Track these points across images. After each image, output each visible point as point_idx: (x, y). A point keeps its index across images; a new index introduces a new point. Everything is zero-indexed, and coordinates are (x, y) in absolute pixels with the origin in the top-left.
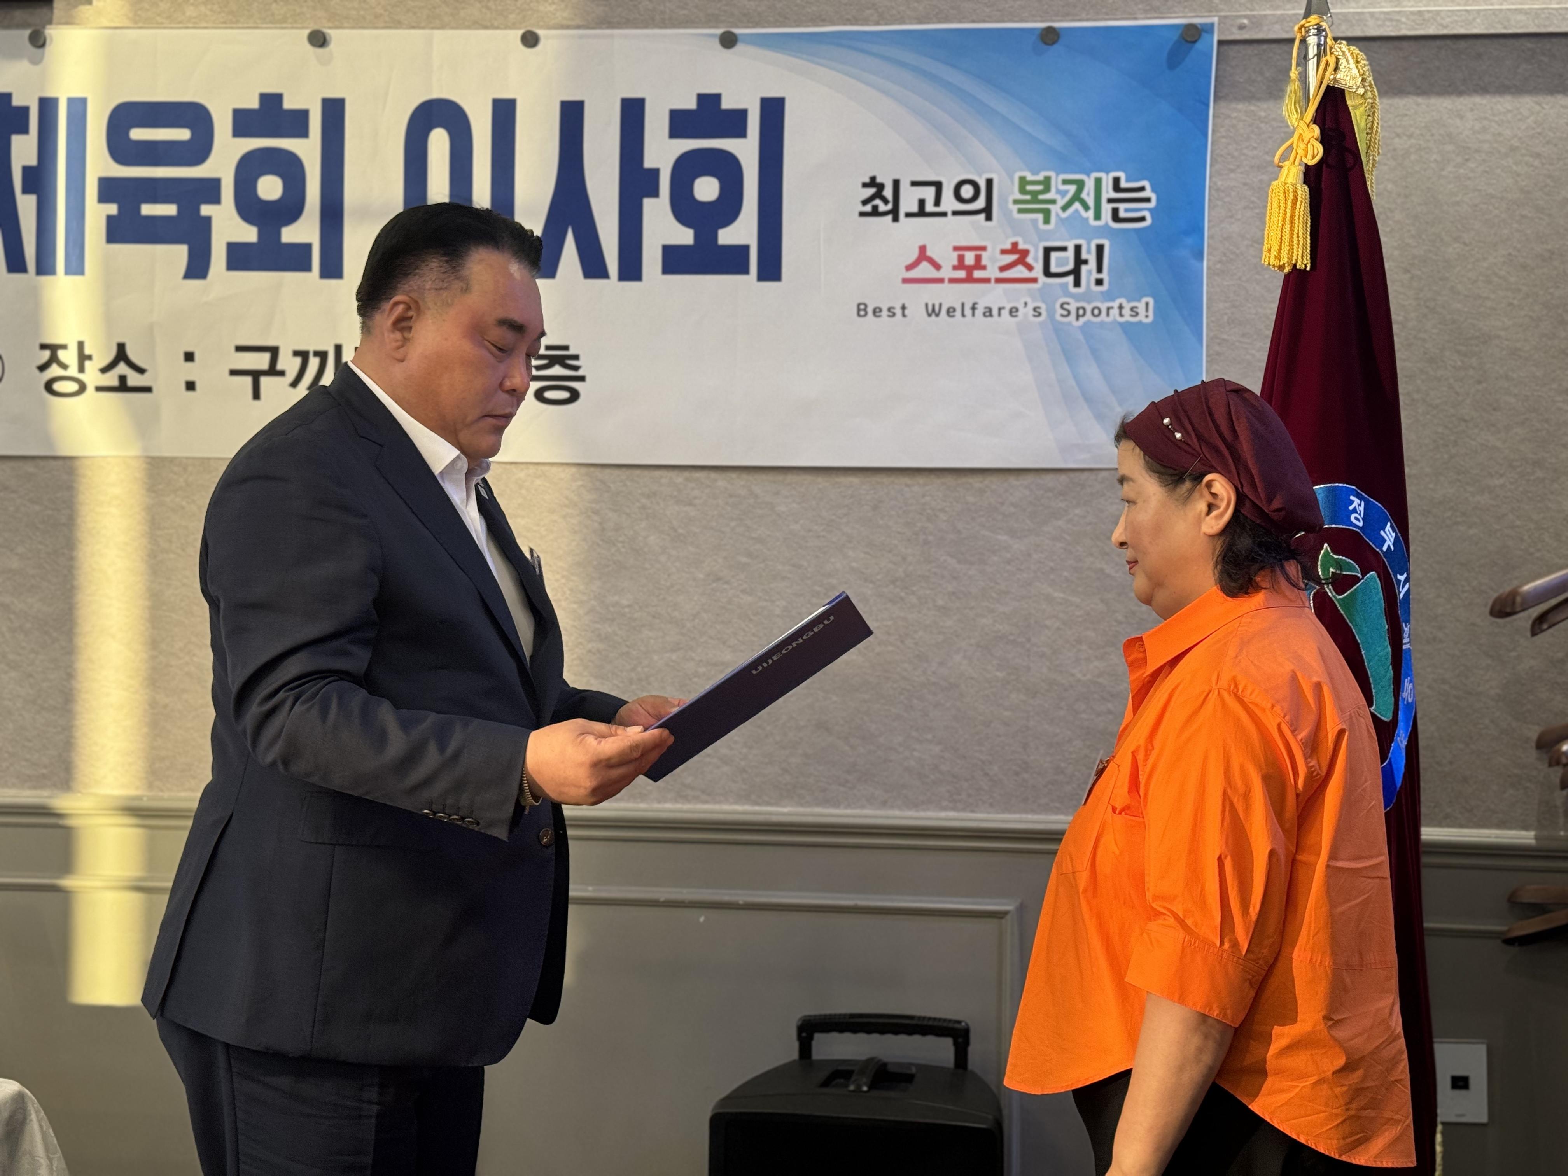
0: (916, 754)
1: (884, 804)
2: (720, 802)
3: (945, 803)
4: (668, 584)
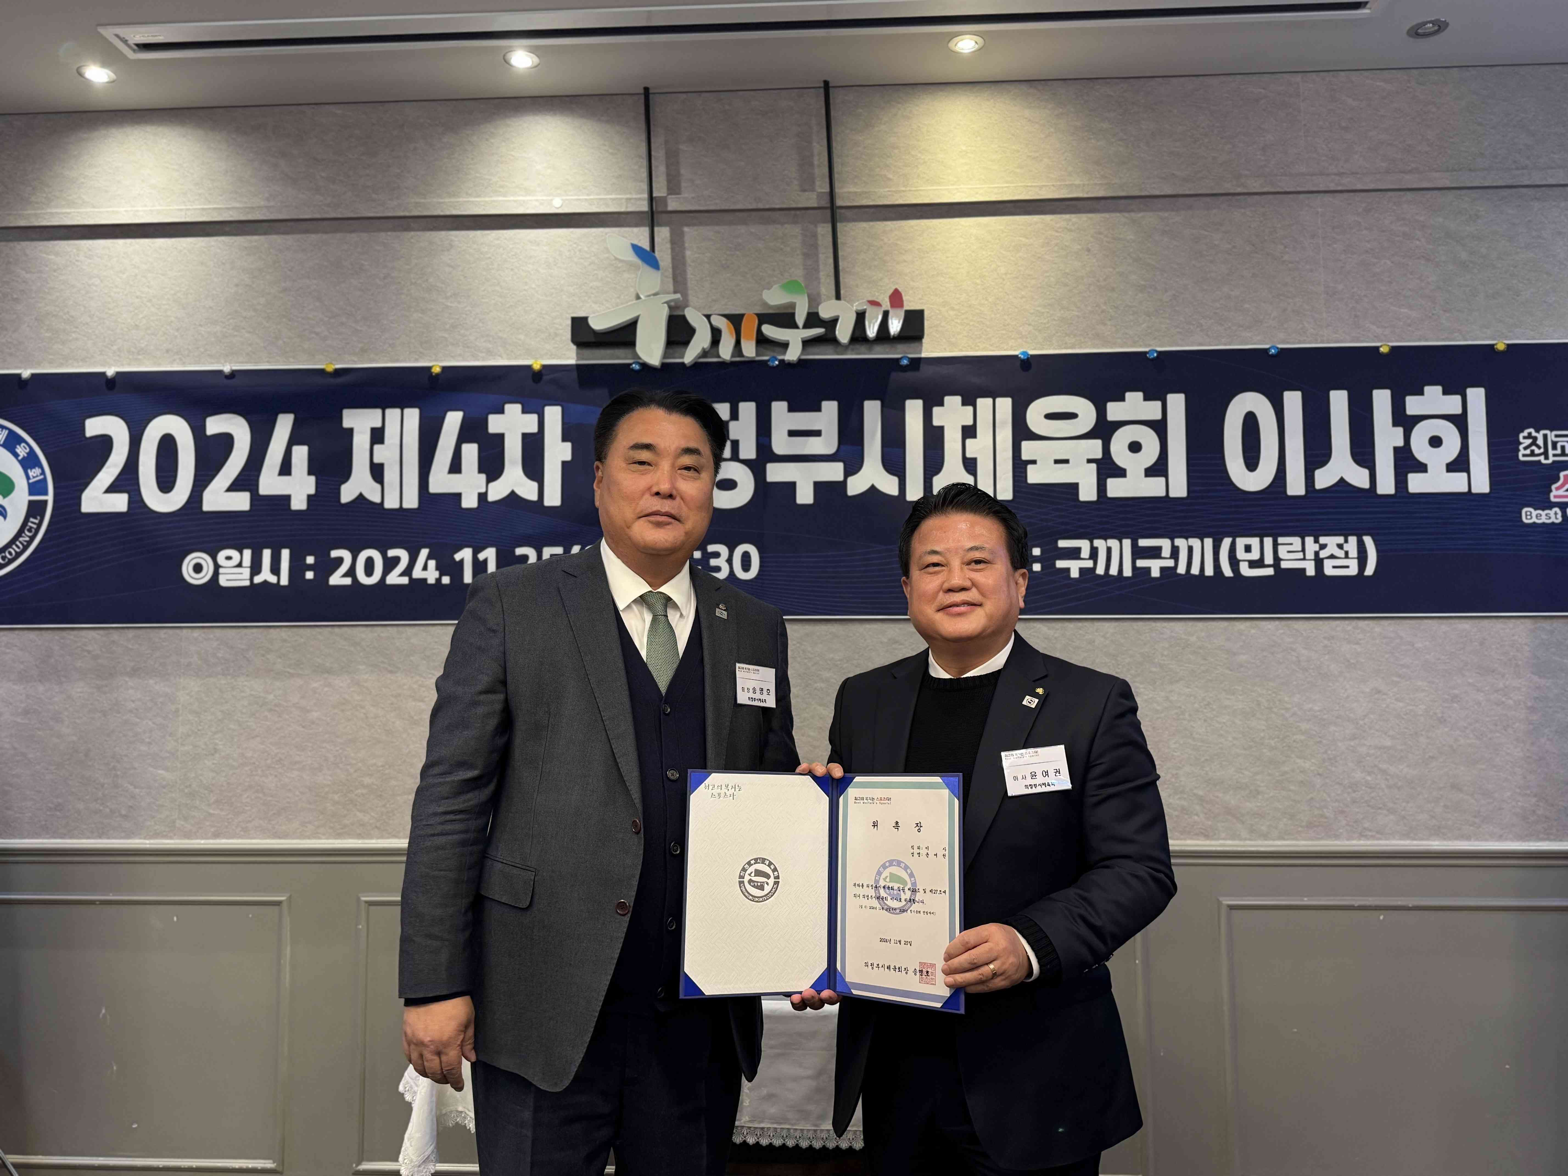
0: (1519, 803)
1: (1500, 838)
2: (1389, 840)
3: (1541, 836)
4: (1345, 696)
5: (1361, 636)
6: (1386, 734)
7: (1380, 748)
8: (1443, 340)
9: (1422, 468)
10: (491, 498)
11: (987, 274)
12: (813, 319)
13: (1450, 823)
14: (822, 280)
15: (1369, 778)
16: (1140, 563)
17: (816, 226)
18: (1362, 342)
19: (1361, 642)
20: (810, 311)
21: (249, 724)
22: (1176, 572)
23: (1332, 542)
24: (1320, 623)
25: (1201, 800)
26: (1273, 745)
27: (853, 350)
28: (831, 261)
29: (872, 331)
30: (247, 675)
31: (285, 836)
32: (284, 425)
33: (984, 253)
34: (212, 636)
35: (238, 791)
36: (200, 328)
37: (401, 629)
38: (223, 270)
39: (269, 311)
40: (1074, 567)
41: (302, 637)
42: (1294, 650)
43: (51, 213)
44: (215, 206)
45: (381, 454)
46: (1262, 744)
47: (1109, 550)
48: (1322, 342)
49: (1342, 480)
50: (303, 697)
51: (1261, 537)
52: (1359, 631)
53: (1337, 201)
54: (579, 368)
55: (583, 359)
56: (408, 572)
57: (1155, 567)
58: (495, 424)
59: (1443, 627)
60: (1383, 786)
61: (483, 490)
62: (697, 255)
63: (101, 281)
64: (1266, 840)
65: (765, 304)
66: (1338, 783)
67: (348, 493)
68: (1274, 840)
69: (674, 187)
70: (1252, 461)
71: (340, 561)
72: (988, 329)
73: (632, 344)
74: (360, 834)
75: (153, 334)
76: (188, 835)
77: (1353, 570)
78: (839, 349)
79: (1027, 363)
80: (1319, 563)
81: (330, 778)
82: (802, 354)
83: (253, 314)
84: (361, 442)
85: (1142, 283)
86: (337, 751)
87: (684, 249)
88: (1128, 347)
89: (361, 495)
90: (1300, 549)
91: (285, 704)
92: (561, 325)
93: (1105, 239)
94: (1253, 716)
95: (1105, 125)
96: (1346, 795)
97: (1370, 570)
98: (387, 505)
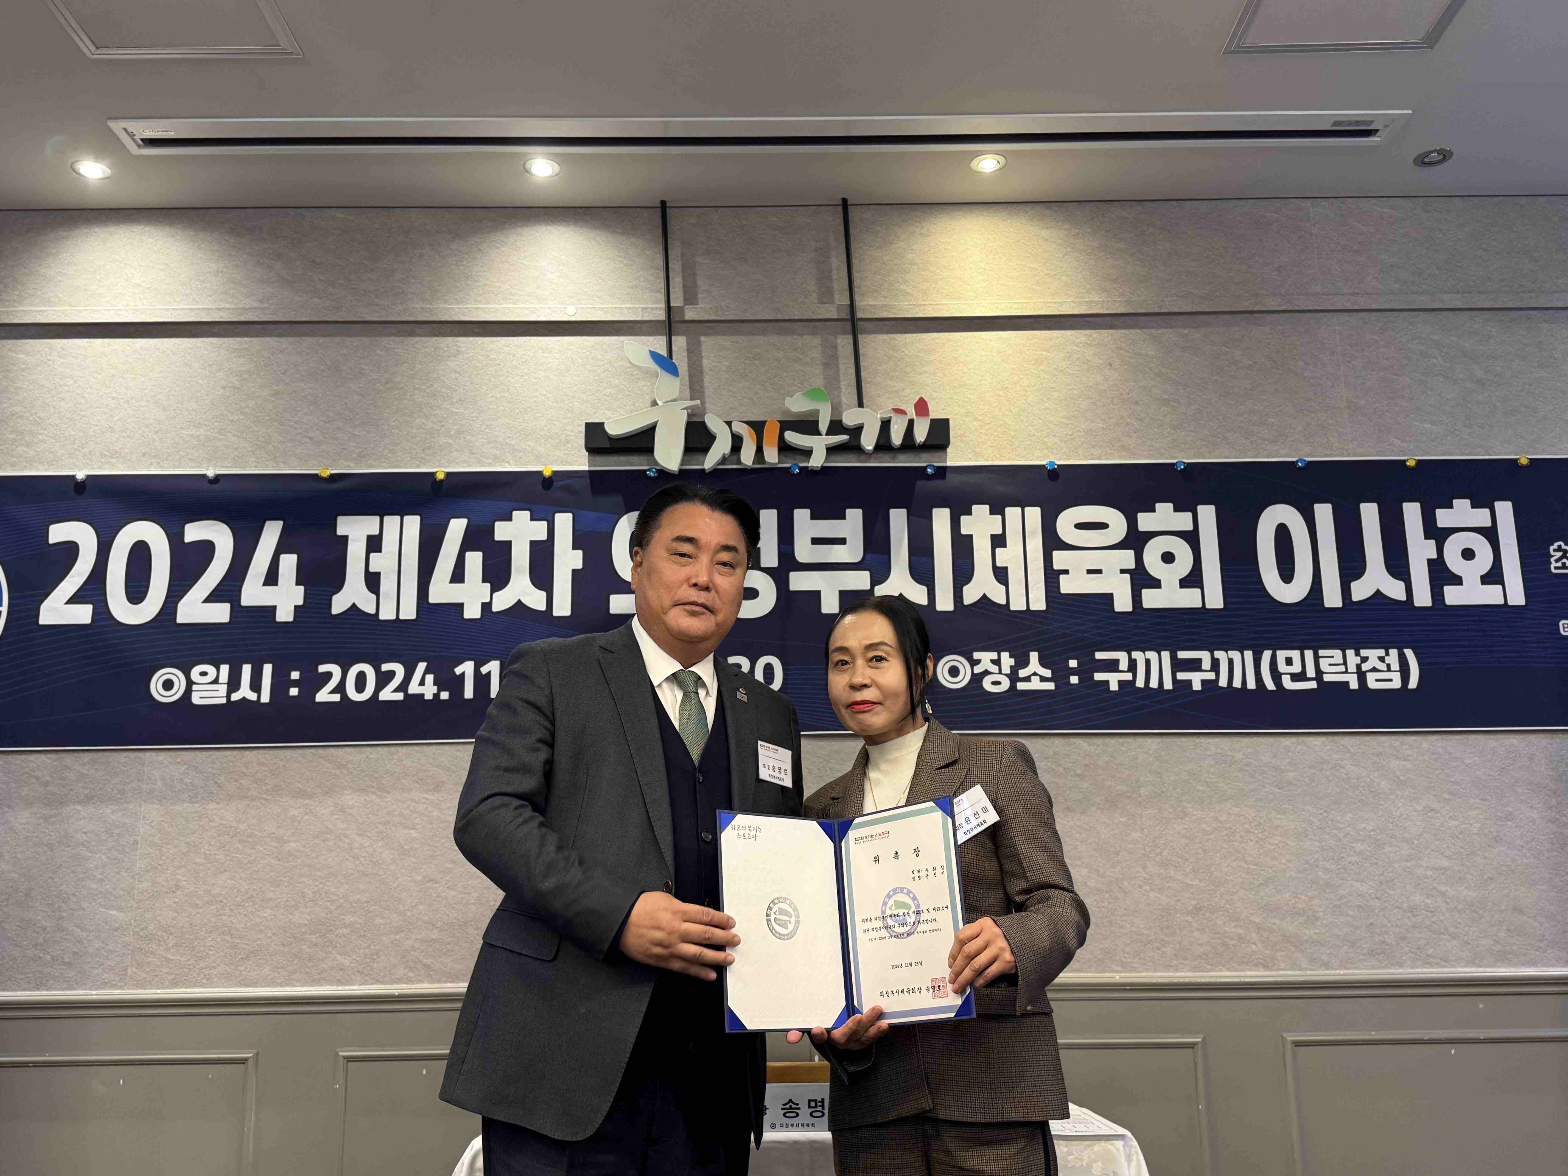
2: (1454, 966)
4: (1398, 814)
5: (1408, 752)
6: (1442, 854)
7: (1437, 869)
8: (1467, 455)
9: (1457, 580)
10: (496, 608)
11: (1010, 386)
12: (836, 427)
13: (1515, 947)
14: (842, 390)
15: (1428, 901)
16: (1181, 676)
17: (836, 338)
18: (1388, 456)
19: (1411, 758)
20: (834, 419)
21: (217, 857)
22: (1218, 686)
23: (1373, 655)
24: (1367, 738)
25: (1259, 928)
26: (1329, 867)
27: (875, 459)
28: (852, 371)
29: (897, 438)
30: (218, 803)
31: (254, 984)
32: (271, 532)
33: (1006, 366)
34: (179, 760)
35: (202, 933)
36: (181, 431)
37: (393, 749)
38: (209, 372)
39: (259, 414)
40: (1113, 680)
41: (281, 760)
42: (1343, 767)
43: (26, 311)
44: (203, 307)
45: (377, 562)
46: (1317, 866)
47: (1148, 662)
48: (1349, 456)
49: (1378, 592)
50: (279, 827)
51: (1302, 650)
52: (1407, 747)
53: (1354, 319)
54: (591, 474)
55: (595, 466)
56: (403, 687)
57: (1196, 679)
58: (502, 531)
59: (1491, 741)
60: (1444, 909)
61: (488, 600)
62: (713, 364)
63: (75, 382)
64: (1327, 969)
65: (788, 411)
66: (1397, 907)
67: (339, 604)
68: (1336, 969)
69: (691, 297)
70: (1287, 573)
71: (328, 676)
72: (1013, 440)
73: (649, 450)
74: (340, 980)
75: (128, 437)
76: (141, 985)
77: (1396, 684)
78: (863, 457)
79: (1054, 474)
80: (1362, 676)
81: (307, 917)
82: (826, 460)
83: (242, 417)
84: (356, 550)
85: (1166, 397)
86: (316, 886)
87: (701, 357)
88: (1155, 459)
89: (354, 605)
90: (1341, 662)
91: (259, 834)
92: (572, 432)
93: (1127, 354)
94: (1306, 837)
95: (1122, 245)
96: (1405, 920)
97: (1413, 684)
98: (382, 617)
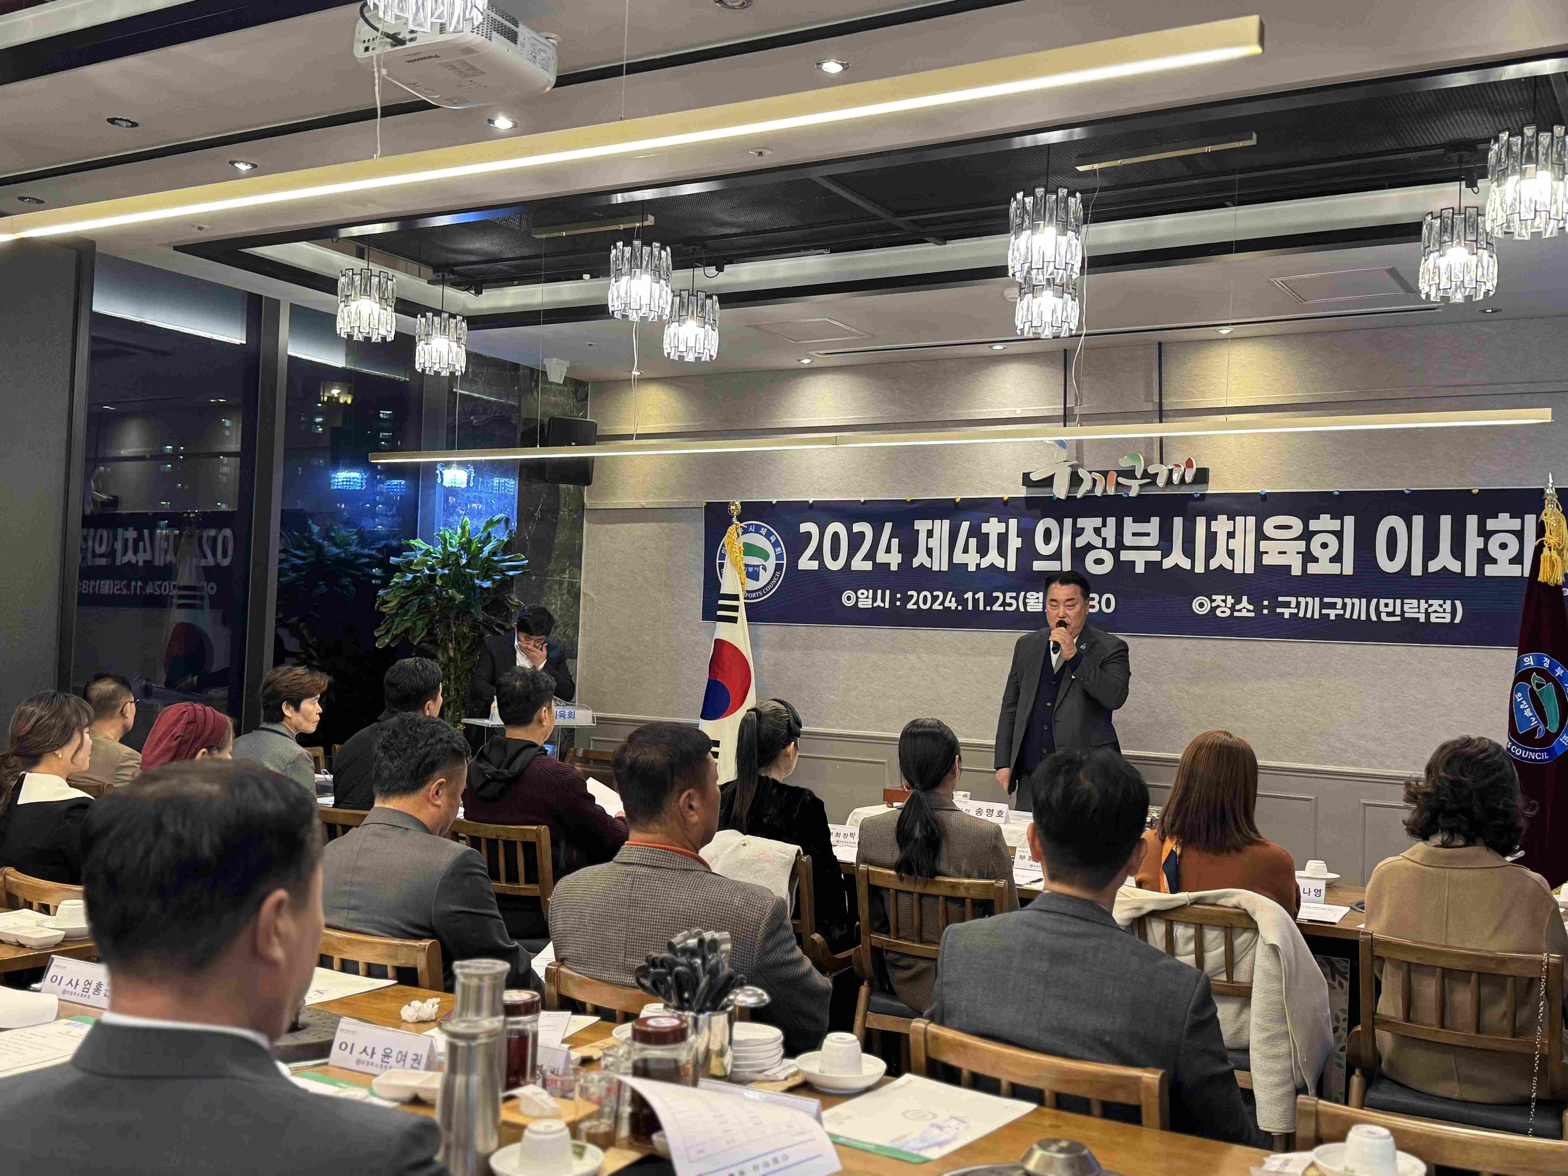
4: (1441, 691)
5: (1452, 658)
9: (1494, 561)
10: (983, 566)
11: (1246, 446)
12: (1145, 474)
16: (1324, 611)
18: (1462, 486)
19: (1452, 661)
20: (1145, 469)
21: (871, 675)
22: (1344, 617)
23: (1436, 603)
25: (1353, 745)
26: (1397, 717)
27: (1167, 490)
29: (1176, 480)
30: (870, 652)
31: (887, 731)
32: (888, 527)
34: (855, 632)
35: (866, 708)
36: (850, 479)
37: (940, 632)
39: (882, 469)
40: (1287, 612)
41: (894, 634)
42: (1412, 664)
43: (786, 420)
44: (857, 417)
45: (931, 543)
46: (1390, 716)
47: (1307, 603)
49: (1444, 567)
50: (895, 664)
51: (1395, 599)
52: (1450, 654)
54: (1025, 499)
55: (1027, 494)
56: (942, 603)
57: (1333, 614)
58: (985, 528)
59: (1503, 654)
61: (978, 562)
63: (807, 455)
64: (1388, 770)
65: (1121, 465)
67: (916, 563)
69: (1077, 401)
70: (1391, 554)
71: (912, 597)
72: (1245, 478)
73: (1052, 487)
75: (830, 483)
77: (1448, 620)
78: (1160, 489)
79: (1265, 497)
81: (907, 704)
82: (1139, 492)
83: (875, 470)
84: (922, 536)
88: (1323, 489)
89: (922, 563)
90: (1417, 606)
91: (887, 667)
92: (1018, 475)
94: (1386, 700)
97: (1457, 621)
98: (934, 569)
